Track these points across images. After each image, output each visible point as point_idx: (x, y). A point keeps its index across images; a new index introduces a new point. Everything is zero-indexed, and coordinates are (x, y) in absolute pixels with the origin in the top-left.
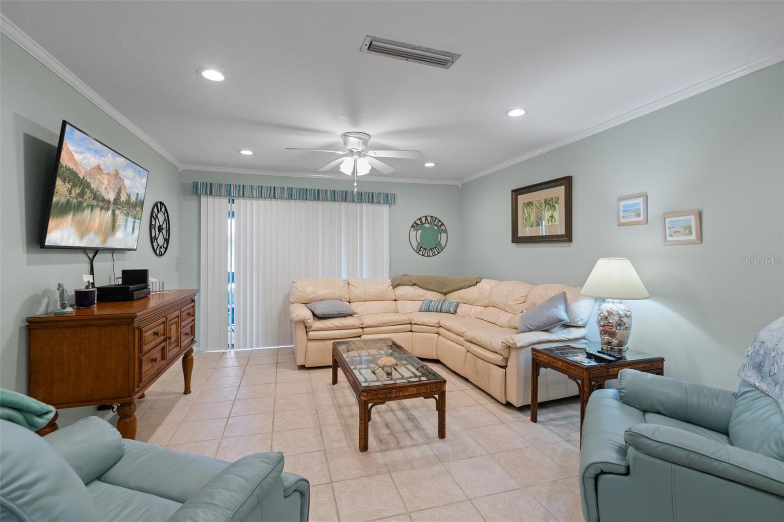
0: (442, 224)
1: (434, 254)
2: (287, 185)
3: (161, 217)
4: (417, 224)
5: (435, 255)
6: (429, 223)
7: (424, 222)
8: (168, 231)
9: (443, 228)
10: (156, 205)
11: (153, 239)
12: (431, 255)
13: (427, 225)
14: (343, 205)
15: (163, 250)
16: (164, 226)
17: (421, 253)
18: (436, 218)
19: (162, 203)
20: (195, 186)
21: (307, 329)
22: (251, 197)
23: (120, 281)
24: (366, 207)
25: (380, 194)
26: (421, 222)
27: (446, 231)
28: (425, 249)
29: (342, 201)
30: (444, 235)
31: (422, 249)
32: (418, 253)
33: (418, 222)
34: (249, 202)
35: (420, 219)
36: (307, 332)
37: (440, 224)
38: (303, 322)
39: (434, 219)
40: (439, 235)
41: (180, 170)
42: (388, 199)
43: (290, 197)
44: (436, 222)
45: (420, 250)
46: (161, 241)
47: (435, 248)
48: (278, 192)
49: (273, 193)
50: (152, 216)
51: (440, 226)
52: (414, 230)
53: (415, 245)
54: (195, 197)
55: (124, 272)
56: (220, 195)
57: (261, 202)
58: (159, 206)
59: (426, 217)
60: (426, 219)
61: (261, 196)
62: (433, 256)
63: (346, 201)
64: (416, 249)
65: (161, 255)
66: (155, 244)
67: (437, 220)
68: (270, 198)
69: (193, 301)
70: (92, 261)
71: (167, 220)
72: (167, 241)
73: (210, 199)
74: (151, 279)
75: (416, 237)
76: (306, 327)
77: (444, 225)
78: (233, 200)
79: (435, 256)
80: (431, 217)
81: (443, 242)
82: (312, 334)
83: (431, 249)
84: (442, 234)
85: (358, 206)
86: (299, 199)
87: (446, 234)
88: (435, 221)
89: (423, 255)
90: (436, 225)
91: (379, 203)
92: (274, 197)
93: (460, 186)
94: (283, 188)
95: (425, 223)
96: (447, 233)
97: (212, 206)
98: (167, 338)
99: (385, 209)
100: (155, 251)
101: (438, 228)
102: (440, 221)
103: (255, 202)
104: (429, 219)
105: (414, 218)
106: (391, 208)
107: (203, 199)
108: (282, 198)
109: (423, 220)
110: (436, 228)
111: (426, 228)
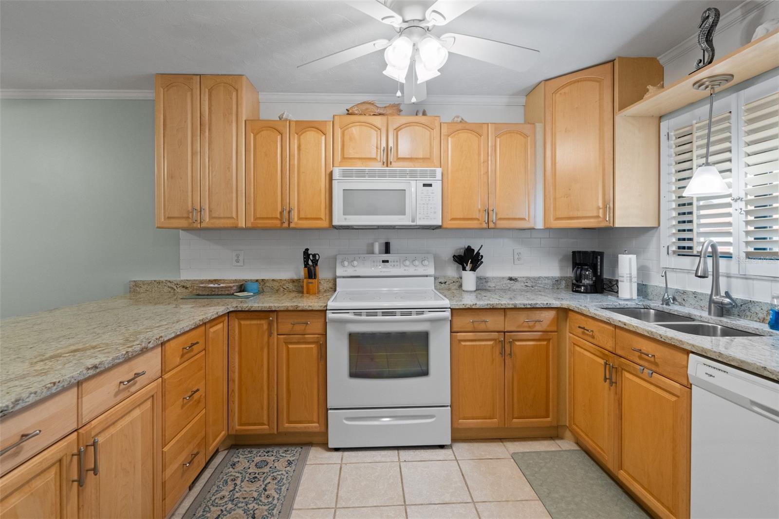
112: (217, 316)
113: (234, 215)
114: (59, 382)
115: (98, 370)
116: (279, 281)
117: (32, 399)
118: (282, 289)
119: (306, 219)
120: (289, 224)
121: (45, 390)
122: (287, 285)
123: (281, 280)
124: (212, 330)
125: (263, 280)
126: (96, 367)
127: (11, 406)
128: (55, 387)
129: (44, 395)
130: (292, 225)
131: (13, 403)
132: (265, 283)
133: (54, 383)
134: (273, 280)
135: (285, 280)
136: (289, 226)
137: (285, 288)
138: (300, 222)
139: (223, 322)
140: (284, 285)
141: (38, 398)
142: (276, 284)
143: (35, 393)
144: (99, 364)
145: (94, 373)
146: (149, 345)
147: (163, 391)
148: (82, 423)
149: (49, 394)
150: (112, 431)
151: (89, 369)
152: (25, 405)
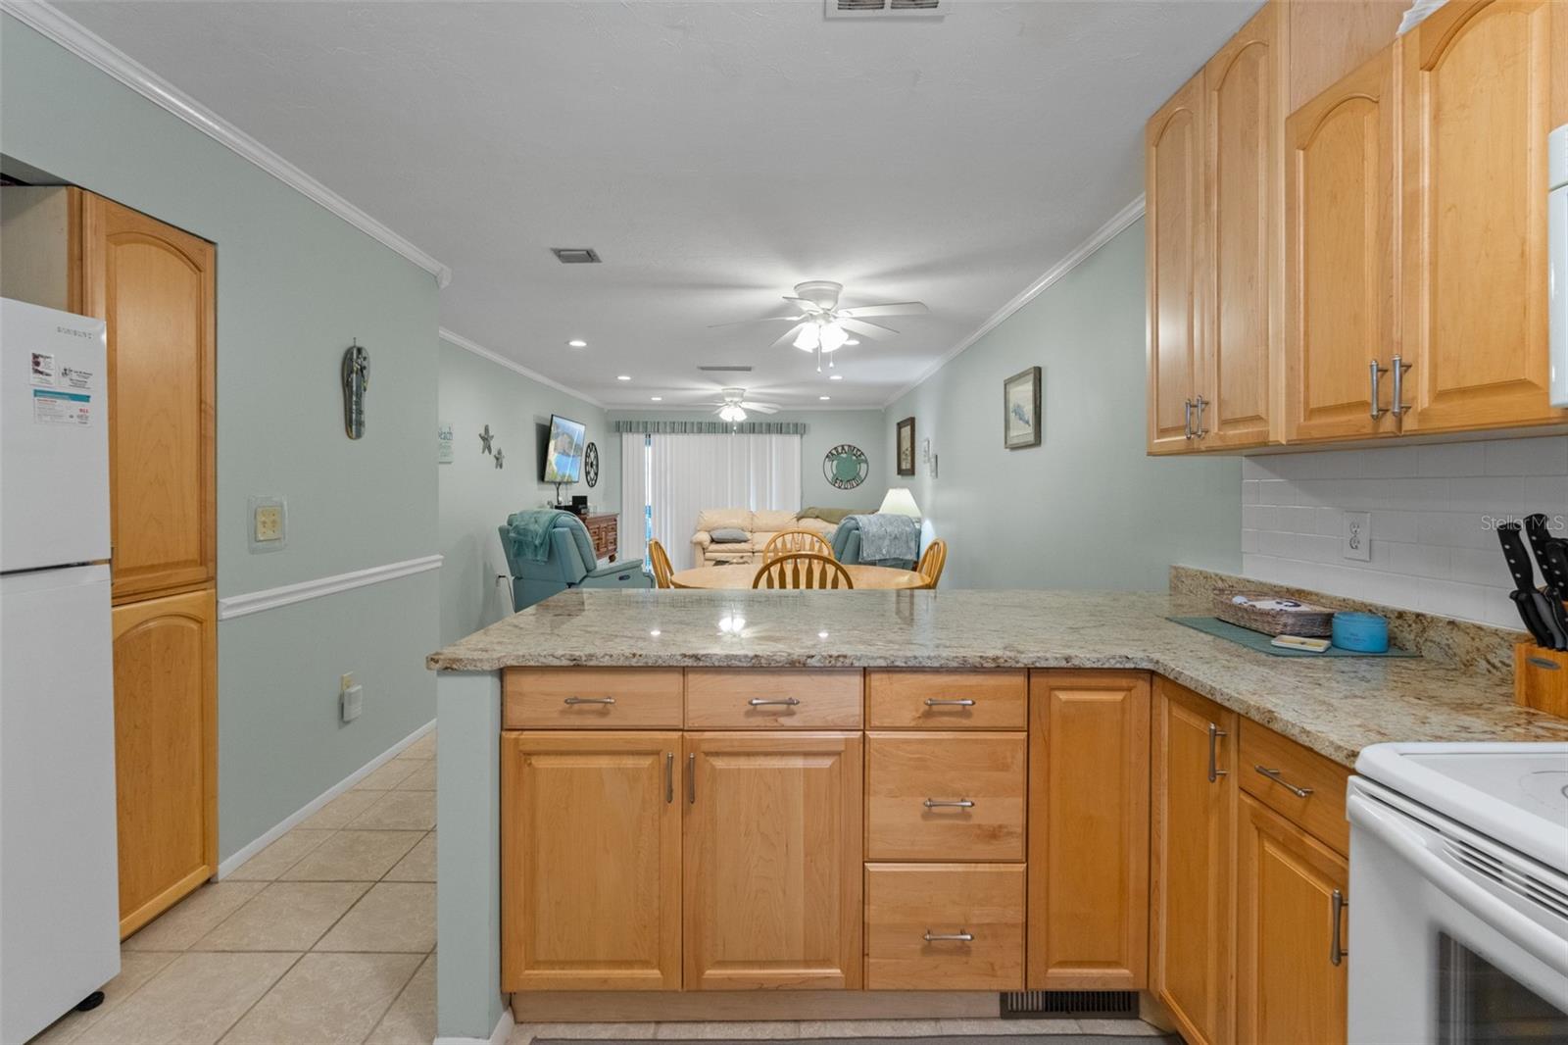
0: (862, 453)
1: (852, 486)
2: (696, 420)
3: (592, 455)
4: (833, 454)
5: (854, 487)
6: (846, 453)
7: (840, 451)
8: (597, 466)
9: (863, 457)
11: (587, 473)
12: (849, 486)
13: (844, 455)
14: (752, 437)
15: (594, 482)
16: (594, 463)
17: (837, 485)
18: (854, 448)
19: (593, 444)
20: (618, 424)
21: (704, 550)
22: (665, 432)
23: (571, 504)
24: (775, 438)
25: (789, 424)
26: (837, 452)
27: (866, 461)
28: (841, 481)
29: (751, 432)
30: (864, 466)
31: (836, 481)
32: (834, 485)
33: (834, 452)
34: (663, 436)
35: (835, 448)
36: (705, 553)
37: (858, 453)
38: (700, 544)
39: (852, 448)
40: (858, 466)
41: (606, 411)
42: (799, 429)
43: (700, 431)
44: (855, 452)
46: (592, 475)
47: (854, 479)
48: (688, 426)
49: (684, 428)
51: (860, 456)
52: (829, 461)
53: (830, 476)
54: (618, 434)
55: (574, 497)
56: (638, 432)
57: (674, 436)
58: (591, 446)
59: (843, 446)
60: (843, 449)
61: (673, 431)
62: (851, 488)
63: (754, 432)
64: (832, 481)
65: (593, 486)
66: (589, 478)
67: (855, 450)
68: (682, 432)
69: (615, 520)
71: (596, 457)
72: (596, 474)
73: (630, 435)
74: (589, 501)
75: (831, 468)
76: (703, 549)
78: (649, 435)
79: (854, 489)
80: (849, 446)
81: (862, 474)
82: (708, 555)
83: (849, 481)
84: (861, 464)
85: (767, 437)
87: (866, 464)
88: (853, 451)
89: (840, 487)
90: (854, 455)
91: (788, 433)
92: (685, 431)
93: (883, 411)
94: (693, 423)
95: (842, 453)
96: (868, 464)
97: (632, 440)
98: (600, 539)
99: (796, 439)
100: (589, 482)
101: (857, 458)
102: (858, 450)
103: (669, 437)
104: (846, 448)
105: (829, 447)
106: (801, 437)
107: (625, 436)
108: (693, 432)
109: (840, 449)
110: (854, 458)
111: (843, 458)
112: (1063, 664)
113: (1262, 412)
114: (640, 656)
115: (701, 664)
116: (1472, 632)
117: (606, 662)
118: (1484, 663)
119: (1464, 392)
120: (1400, 422)
121: (622, 658)
122: (1503, 653)
123: (1480, 628)
124: (1063, 696)
125: (1418, 615)
126: (696, 657)
127: (584, 658)
128: (635, 660)
129: (620, 663)
130: (1410, 424)
131: (586, 656)
132: (1424, 630)
133: (634, 655)
134: (1452, 623)
135: (1496, 633)
136: (1400, 427)
137: (1496, 661)
138: (1441, 406)
139: (1129, 689)
140: (1491, 648)
141: (614, 664)
142: (1460, 640)
143: (611, 656)
144: (703, 656)
145: (695, 664)
146: (809, 661)
147: (867, 758)
148: (689, 724)
149: (627, 663)
150: (743, 763)
151: (685, 656)
152: (601, 664)
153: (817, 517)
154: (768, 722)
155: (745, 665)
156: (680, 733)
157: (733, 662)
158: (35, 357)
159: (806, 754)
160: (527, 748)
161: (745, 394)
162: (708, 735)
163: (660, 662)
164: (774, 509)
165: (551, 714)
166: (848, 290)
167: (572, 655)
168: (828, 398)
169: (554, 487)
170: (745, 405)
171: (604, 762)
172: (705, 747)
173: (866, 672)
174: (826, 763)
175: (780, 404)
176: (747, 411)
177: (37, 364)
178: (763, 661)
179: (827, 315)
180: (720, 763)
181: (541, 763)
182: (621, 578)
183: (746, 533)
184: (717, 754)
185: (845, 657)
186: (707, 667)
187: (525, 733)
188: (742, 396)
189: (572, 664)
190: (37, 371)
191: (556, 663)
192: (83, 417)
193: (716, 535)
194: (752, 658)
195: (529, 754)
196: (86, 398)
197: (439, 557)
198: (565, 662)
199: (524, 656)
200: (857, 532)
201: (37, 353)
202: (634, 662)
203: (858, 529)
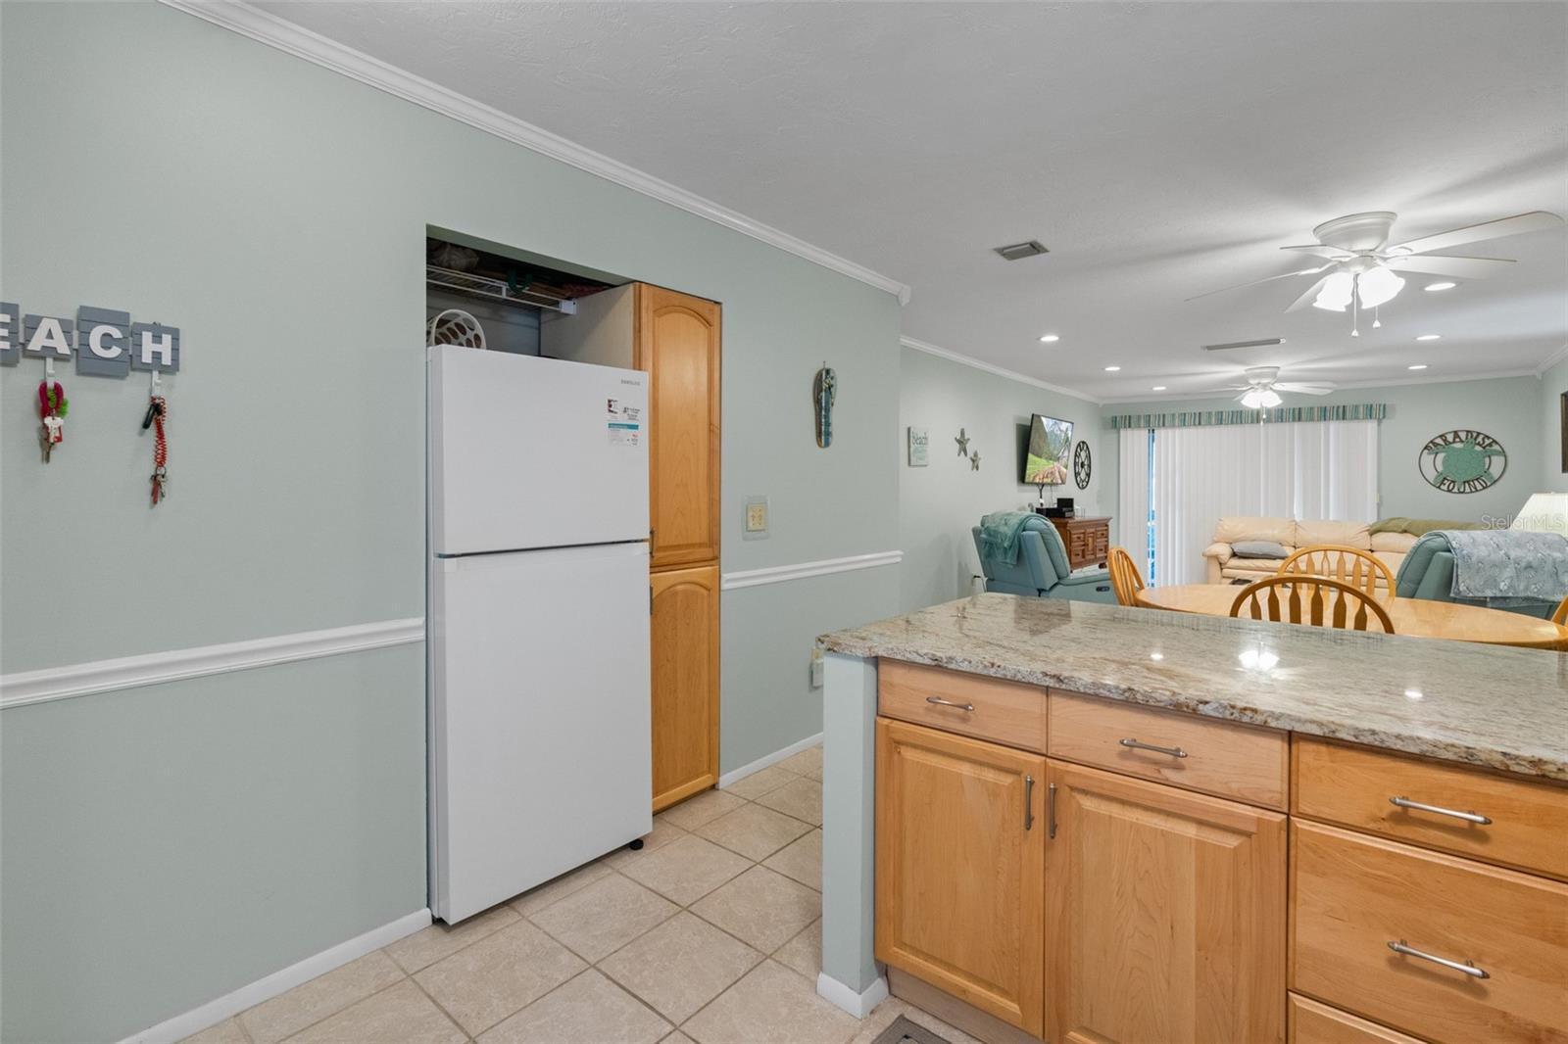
0: (1494, 441)
1: (1473, 490)
2: (1214, 409)
3: (1084, 454)
4: (1436, 445)
5: (1477, 491)
6: (1462, 441)
7: (1451, 440)
8: (1089, 466)
9: (1496, 447)
10: (1079, 445)
11: (1077, 474)
12: (1468, 490)
13: (1459, 445)
14: (1297, 426)
15: (1085, 484)
16: (1086, 463)
17: (1445, 487)
18: (1479, 434)
19: (1083, 442)
20: (1114, 419)
22: (1173, 426)
23: (1056, 506)
24: (1334, 426)
25: (1357, 407)
26: (1445, 440)
27: (1503, 453)
28: (1453, 482)
29: (1294, 420)
30: (1498, 459)
31: (1445, 482)
32: (1439, 487)
33: (1439, 441)
34: (1170, 431)
35: (1441, 436)
36: (1222, 569)
37: (1487, 442)
38: (1216, 557)
39: (1475, 435)
40: (1487, 460)
41: (1101, 406)
42: (1374, 412)
43: (1220, 422)
44: (1480, 439)
45: (1442, 483)
46: (1083, 475)
47: (1477, 479)
48: (1204, 418)
49: (1198, 420)
50: (1076, 455)
51: (1490, 445)
52: (1429, 454)
53: (1431, 475)
54: (1115, 431)
55: (1059, 500)
56: (1139, 427)
57: (1185, 431)
58: (1082, 445)
59: (1455, 433)
60: (1456, 436)
61: (1183, 424)
62: (1472, 492)
63: (1299, 420)
64: (1434, 481)
65: (1083, 488)
66: (1078, 479)
67: (1481, 437)
68: (1194, 425)
69: (1107, 526)
70: (1041, 491)
71: (1089, 457)
72: (1088, 475)
73: (1129, 431)
74: (1076, 507)
75: (1433, 465)
76: (1221, 564)
77: (1497, 443)
78: (1153, 430)
79: (1477, 493)
80: (1468, 432)
81: (1495, 471)
82: (1226, 572)
83: (1468, 482)
84: (1492, 458)
85: (1322, 424)
86: (1232, 423)
87: (1503, 458)
88: (1475, 439)
89: (1449, 491)
90: (1479, 444)
91: (1358, 418)
92: (1200, 424)
93: (1538, 377)
94: (1210, 413)
95: (1454, 442)
96: (1505, 456)
97: (1133, 440)
98: (1086, 545)
99: (1370, 426)
100: (1078, 485)
101: (1484, 448)
102: (1486, 437)
103: (1177, 431)
104: (1463, 436)
105: (1433, 434)
106: (1379, 425)
107: (1122, 432)
108: (1210, 424)
109: (1450, 438)
110: (1478, 448)
111: (1460, 449)
114: (999, 666)
115: (1064, 687)
117: (965, 667)
121: (981, 666)
126: (1059, 679)
127: (945, 660)
128: (994, 670)
129: (979, 671)
131: (947, 658)
133: (993, 665)
141: (973, 670)
143: (970, 662)
144: (1065, 678)
145: (1057, 686)
146: (1201, 707)
147: (1292, 853)
148: (1052, 751)
149: (985, 672)
150: (1115, 810)
151: (1045, 674)
152: (960, 669)
153: (1405, 531)
154: (1150, 772)
155: (1116, 696)
156: (1044, 758)
157: (1101, 691)
158: (609, 401)
159: (1200, 823)
160: (897, 737)
161: (1280, 373)
162: (1073, 767)
163: (1019, 677)
164: (1331, 518)
165: (917, 709)
166: (1407, 216)
167: (933, 655)
168: (1424, 367)
169: (1036, 488)
170: (1278, 387)
171: (966, 769)
172: (1070, 780)
173: (1291, 737)
174: (1232, 842)
175: (1334, 382)
176: (1281, 394)
177: (610, 406)
178: (1138, 696)
179: (1367, 259)
180: (1088, 804)
181: (909, 754)
182: (1099, 589)
183: (1285, 548)
184: (1085, 792)
185: (1255, 711)
186: (1071, 691)
187: (895, 722)
188: (1274, 375)
189: (934, 663)
190: (610, 411)
191: (919, 660)
192: (635, 439)
193: (1239, 548)
194: (1125, 691)
195: (899, 743)
196: (635, 427)
197: (898, 552)
198: (927, 661)
199: (892, 649)
200: (1448, 554)
201: (611, 398)
202: (992, 672)
203: (1450, 551)
